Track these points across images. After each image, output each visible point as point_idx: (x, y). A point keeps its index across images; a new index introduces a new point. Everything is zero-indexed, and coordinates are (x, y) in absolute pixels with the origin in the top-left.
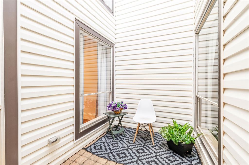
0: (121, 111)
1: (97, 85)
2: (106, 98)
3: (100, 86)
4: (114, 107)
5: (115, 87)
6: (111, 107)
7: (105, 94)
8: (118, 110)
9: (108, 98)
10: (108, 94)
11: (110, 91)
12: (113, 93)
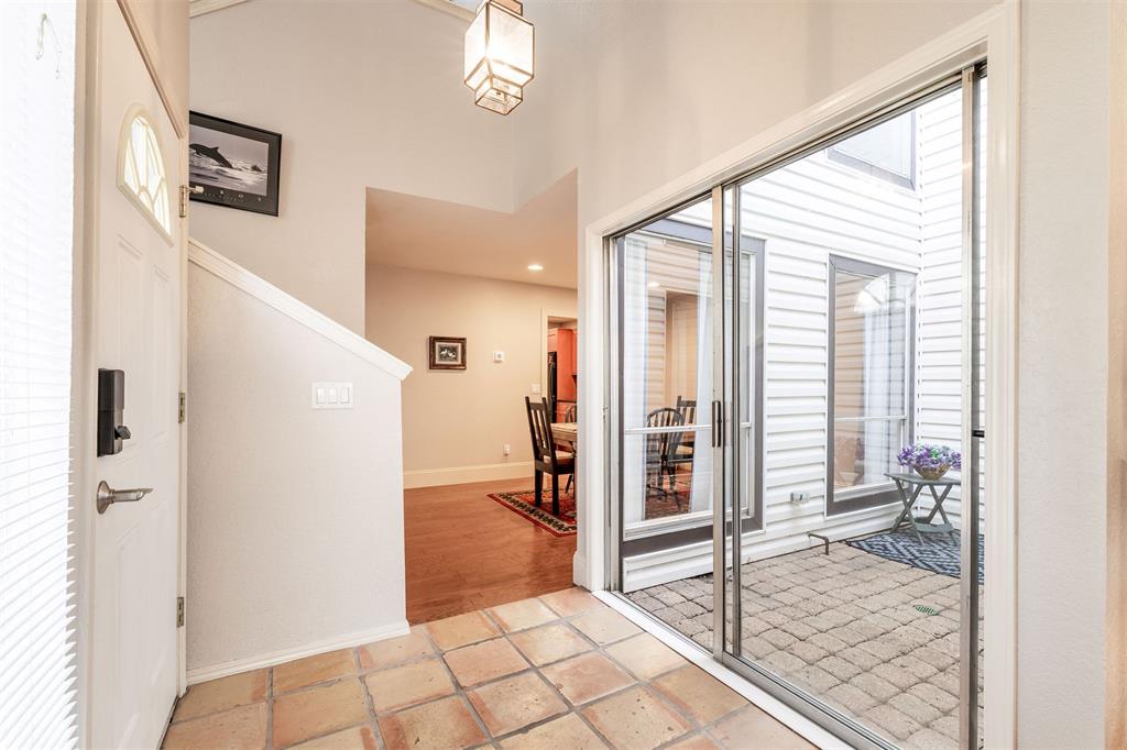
0: (942, 472)
1: (859, 385)
2: (885, 438)
3: (870, 388)
4: (920, 457)
5: (918, 404)
6: (909, 457)
7: (885, 425)
8: (933, 466)
9: (893, 439)
10: (894, 426)
11: (903, 417)
12: (912, 423)
